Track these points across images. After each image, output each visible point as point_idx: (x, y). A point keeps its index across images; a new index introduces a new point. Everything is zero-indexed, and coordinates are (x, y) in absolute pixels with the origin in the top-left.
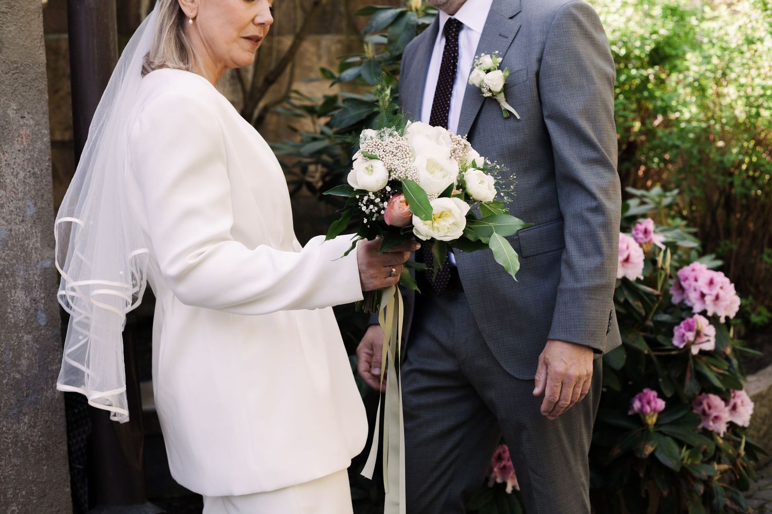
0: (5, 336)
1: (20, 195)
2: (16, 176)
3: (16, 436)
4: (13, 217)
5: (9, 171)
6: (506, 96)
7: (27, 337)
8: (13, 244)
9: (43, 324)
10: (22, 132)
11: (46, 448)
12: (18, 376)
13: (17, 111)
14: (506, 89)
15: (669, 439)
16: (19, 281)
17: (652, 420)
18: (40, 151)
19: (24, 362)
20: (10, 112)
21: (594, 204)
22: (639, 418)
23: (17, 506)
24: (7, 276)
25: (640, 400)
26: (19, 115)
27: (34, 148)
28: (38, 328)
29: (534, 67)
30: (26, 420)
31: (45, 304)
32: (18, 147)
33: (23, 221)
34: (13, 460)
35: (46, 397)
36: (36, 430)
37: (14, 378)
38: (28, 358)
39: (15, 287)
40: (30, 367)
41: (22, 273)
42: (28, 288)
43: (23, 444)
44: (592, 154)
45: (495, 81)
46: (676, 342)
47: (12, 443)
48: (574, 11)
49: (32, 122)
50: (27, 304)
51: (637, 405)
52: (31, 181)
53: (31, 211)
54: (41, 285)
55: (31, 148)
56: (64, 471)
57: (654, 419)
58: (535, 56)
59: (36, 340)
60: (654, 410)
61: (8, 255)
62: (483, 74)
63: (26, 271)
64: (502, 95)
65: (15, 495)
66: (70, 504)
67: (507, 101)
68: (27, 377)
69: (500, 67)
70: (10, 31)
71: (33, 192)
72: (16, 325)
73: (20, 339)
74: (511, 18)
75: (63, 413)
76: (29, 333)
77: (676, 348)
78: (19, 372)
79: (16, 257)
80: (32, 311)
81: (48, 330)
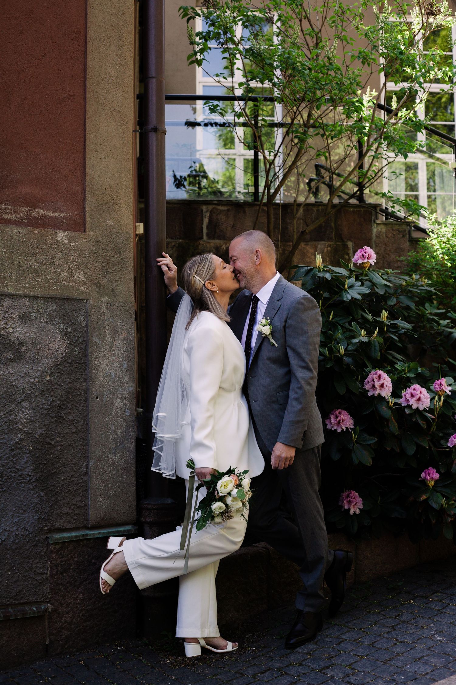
0: (112, 419)
1: (121, 359)
2: (120, 351)
3: (114, 462)
4: (118, 368)
5: (117, 349)
6: (272, 336)
7: (121, 420)
8: (117, 380)
9: (128, 415)
10: (123, 332)
11: (126, 468)
12: (116, 436)
13: (121, 323)
14: (272, 333)
15: (439, 494)
16: (119, 396)
17: (431, 484)
18: (130, 340)
19: (119, 431)
20: (118, 323)
21: (299, 386)
22: (424, 482)
23: (113, 491)
24: (114, 393)
25: (425, 473)
26: (122, 325)
27: (128, 339)
28: (126, 416)
29: (283, 324)
30: (118, 455)
31: (129, 406)
32: (121, 338)
33: (122, 370)
34: (112, 472)
35: (128, 447)
36: (122, 460)
37: (114, 437)
38: (121, 429)
39: (117, 398)
40: (121, 433)
41: (120, 393)
42: (122, 399)
43: (116, 466)
44: (303, 364)
45: (267, 330)
46: (449, 444)
47: (112, 464)
48: (302, 301)
49: (127, 328)
50: (122, 406)
51: (423, 475)
52: (126, 353)
53: (125, 366)
54: (128, 398)
55: (126, 339)
56: (133, 479)
57: (433, 483)
58: (284, 319)
59: (125, 422)
60: (432, 479)
61: (115, 384)
62: (261, 327)
63: (122, 392)
64: (271, 336)
65: (112, 487)
66: (135, 494)
67: (273, 338)
68: (120, 437)
69: (269, 325)
70: (119, 289)
71: (127, 358)
72: (116, 415)
73: (118, 420)
74: (278, 301)
75: (134, 454)
76: (122, 418)
77: (449, 447)
78: (117, 435)
79: (118, 385)
80: (123, 409)
81: (130, 417)
